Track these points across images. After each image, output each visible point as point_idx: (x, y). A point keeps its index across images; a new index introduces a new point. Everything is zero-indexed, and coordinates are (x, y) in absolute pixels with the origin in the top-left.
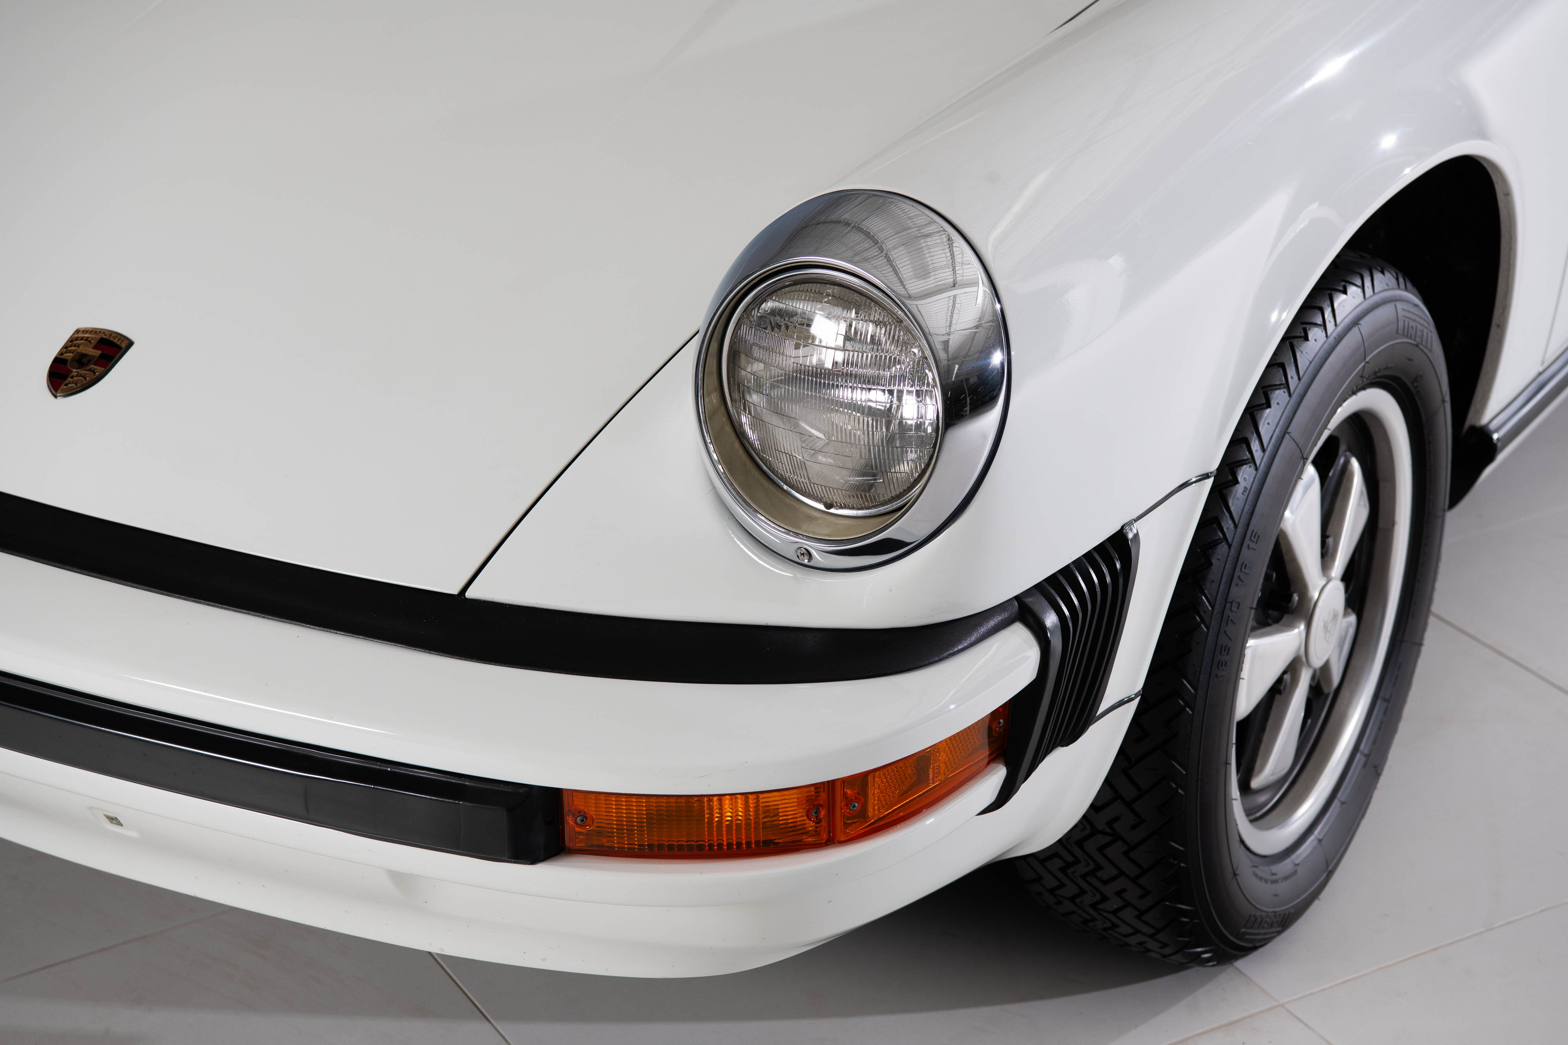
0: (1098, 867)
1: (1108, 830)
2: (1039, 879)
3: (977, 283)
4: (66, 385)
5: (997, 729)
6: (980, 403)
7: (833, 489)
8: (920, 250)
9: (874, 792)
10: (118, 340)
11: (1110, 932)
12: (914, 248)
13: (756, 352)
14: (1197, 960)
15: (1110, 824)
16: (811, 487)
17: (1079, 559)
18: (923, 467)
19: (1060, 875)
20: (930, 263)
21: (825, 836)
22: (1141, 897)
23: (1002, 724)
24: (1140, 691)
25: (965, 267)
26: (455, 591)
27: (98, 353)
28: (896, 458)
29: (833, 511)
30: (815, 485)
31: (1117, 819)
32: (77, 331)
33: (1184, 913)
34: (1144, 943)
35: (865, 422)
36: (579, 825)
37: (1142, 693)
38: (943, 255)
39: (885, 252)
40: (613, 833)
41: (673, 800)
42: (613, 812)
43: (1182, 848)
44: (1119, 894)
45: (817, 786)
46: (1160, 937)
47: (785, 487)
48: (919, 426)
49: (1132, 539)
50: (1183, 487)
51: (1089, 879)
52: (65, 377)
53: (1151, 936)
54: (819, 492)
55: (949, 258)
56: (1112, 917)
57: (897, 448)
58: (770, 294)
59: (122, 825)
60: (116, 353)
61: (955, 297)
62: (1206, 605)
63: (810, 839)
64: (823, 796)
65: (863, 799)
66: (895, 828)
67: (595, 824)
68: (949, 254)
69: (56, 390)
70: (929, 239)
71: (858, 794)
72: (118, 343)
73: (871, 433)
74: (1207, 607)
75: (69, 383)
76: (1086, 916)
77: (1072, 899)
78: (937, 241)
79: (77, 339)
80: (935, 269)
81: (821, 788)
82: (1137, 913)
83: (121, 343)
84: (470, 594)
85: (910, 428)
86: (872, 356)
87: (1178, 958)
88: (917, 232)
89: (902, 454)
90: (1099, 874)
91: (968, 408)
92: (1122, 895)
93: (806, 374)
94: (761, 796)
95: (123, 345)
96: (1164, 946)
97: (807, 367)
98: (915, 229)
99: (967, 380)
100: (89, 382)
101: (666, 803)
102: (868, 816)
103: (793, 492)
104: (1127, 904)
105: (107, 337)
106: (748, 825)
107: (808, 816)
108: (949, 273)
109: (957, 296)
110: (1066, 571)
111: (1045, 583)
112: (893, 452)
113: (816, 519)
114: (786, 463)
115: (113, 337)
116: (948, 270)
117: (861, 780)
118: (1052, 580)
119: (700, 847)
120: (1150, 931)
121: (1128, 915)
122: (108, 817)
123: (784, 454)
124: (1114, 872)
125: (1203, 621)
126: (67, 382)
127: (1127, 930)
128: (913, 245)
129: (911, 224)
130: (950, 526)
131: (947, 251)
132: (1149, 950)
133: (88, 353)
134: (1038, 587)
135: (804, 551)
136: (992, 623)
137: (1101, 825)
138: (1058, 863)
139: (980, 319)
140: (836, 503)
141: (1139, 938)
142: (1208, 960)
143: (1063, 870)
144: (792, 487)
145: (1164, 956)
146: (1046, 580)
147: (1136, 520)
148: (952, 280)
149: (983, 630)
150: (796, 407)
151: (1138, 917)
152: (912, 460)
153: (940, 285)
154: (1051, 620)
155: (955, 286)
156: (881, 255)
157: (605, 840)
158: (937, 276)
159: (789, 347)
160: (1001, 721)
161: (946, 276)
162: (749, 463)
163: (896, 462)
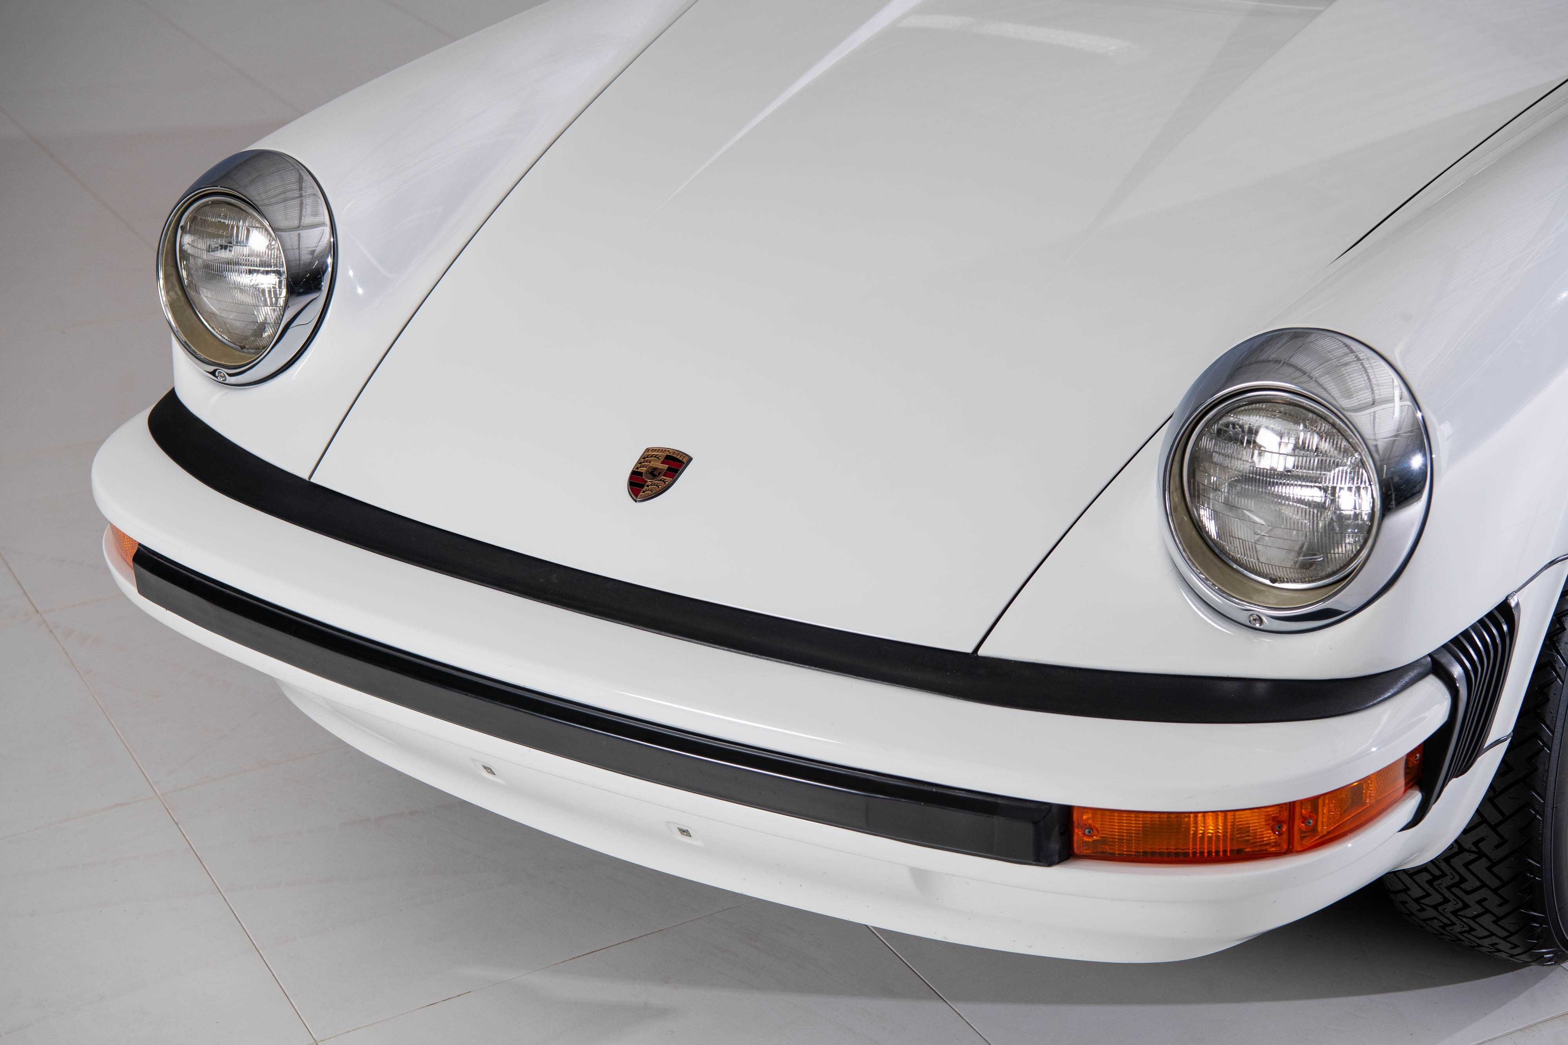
0: (1463, 880)
1: (1474, 849)
2: (1407, 889)
3: (1392, 400)
4: (644, 492)
5: (1415, 762)
6: (1402, 499)
7: (1275, 566)
8: (1342, 376)
9: (1324, 812)
10: (680, 457)
11: (1465, 935)
12: (1337, 376)
13: (1216, 458)
14: (1540, 960)
15: (1476, 844)
16: (1259, 566)
17: (1475, 623)
18: (1358, 548)
19: (1426, 886)
20: (1351, 386)
21: (1285, 847)
22: (1500, 905)
23: (1418, 758)
24: (1511, 733)
25: (1381, 388)
26: (969, 650)
27: (666, 466)
28: (1335, 542)
29: (1276, 585)
30: (1263, 564)
31: (1482, 839)
32: (648, 450)
33: (1535, 919)
34: (1497, 944)
35: (1312, 513)
36: (1088, 836)
37: (1512, 734)
38: (1362, 379)
39: (1314, 379)
40: (1115, 842)
41: (1157, 816)
42: (1115, 825)
43: (1539, 865)
44: (1479, 902)
45: (1280, 806)
46: (1512, 939)
47: (1235, 566)
48: (1356, 516)
49: (1515, 607)
50: (1552, 564)
51: (1453, 890)
52: (642, 486)
53: (1504, 939)
54: (1266, 569)
55: (1367, 381)
56: (1471, 923)
57: (1337, 533)
58: (1228, 413)
59: (690, 836)
60: (680, 467)
61: (1374, 413)
62: (1562, 663)
63: (1273, 849)
64: (1286, 814)
65: (1315, 817)
66: (1337, 842)
67: (1100, 835)
68: (1366, 378)
69: (636, 496)
70: (1348, 367)
71: (1311, 812)
72: (681, 459)
73: (1315, 522)
74: (1562, 664)
75: (646, 491)
76: (1446, 921)
77: (1435, 907)
78: (1355, 368)
79: (648, 455)
80: (1357, 391)
81: (1283, 807)
82: (1494, 918)
83: (683, 459)
84: (981, 652)
85: (1348, 517)
86: (1318, 460)
87: (1524, 958)
88: (1337, 362)
89: (1341, 539)
90: (1462, 886)
91: (1393, 503)
92: (1483, 904)
93: (1261, 475)
94: (1237, 813)
95: (685, 461)
96: (1516, 946)
97: (1262, 470)
98: (1335, 360)
99: (1392, 478)
100: (661, 490)
101: (1151, 818)
102: (1317, 830)
103: (1246, 572)
104: (1487, 911)
105: (671, 454)
106: (1217, 837)
107: (1272, 830)
108: (1369, 394)
109: (1376, 412)
110: (1466, 634)
111: (1450, 644)
112: (1333, 537)
113: (1262, 591)
114: (1239, 547)
115: (676, 454)
116: (1367, 391)
117: (1314, 801)
118: (1455, 641)
119: (1186, 854)
120: (1504, 934)
121: (1487, 920)
122: (680, 830)
123: (1238, 540)
124: (1478, 884)
125: (1558, 676)
126: (644, 490)
127: (1481, 932)
128: (1335, 373)
129: (1331, 356)
130: (1381, 597)
131: (1364, 375)
132: (1499, 951)
133: (657, 467)
134: (1445, 647)
135: (1255, 617)
136: (1412, 674)
137: (1468, 845)
138: (1426, 876)
139: (1398, 430)
140: (1280, 578)
141: (1494, 940)
142: (1550, 960)
143: (1430, 882)
144: (1241, 565)
145: (1512, 956)
146: (1451, 641)
147: (1516, 592)
148: (1371, 399)
149: (1407, 679)
150: (1248, 501)
151: (1495, 922)
152: (1349, 543)
153: (1361, 404)
154: (1457, 671)
155: (1374, 404)
156: (1312, 380)
157: (1107, 848)
158: (1359, 397)
159: (1245, 454)
160: (1418, 755)
161: (1366, 396)
162: (1204, 547)
163: (1336, 545)
